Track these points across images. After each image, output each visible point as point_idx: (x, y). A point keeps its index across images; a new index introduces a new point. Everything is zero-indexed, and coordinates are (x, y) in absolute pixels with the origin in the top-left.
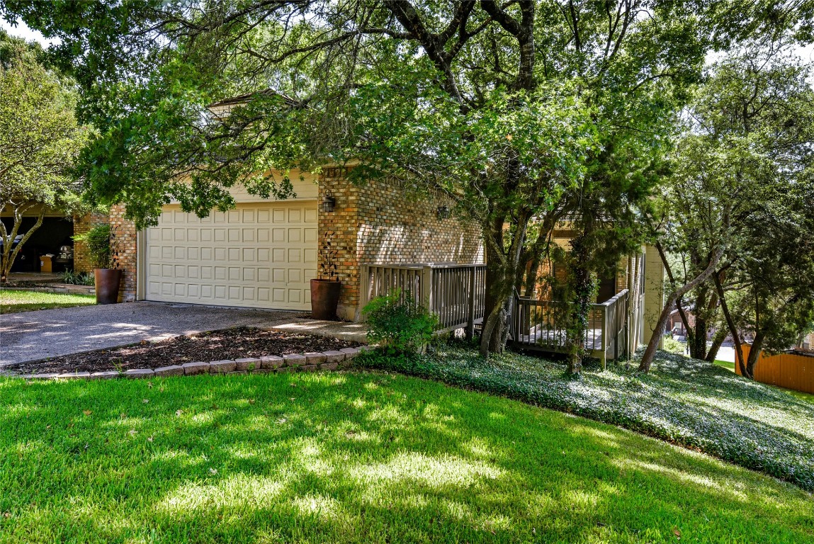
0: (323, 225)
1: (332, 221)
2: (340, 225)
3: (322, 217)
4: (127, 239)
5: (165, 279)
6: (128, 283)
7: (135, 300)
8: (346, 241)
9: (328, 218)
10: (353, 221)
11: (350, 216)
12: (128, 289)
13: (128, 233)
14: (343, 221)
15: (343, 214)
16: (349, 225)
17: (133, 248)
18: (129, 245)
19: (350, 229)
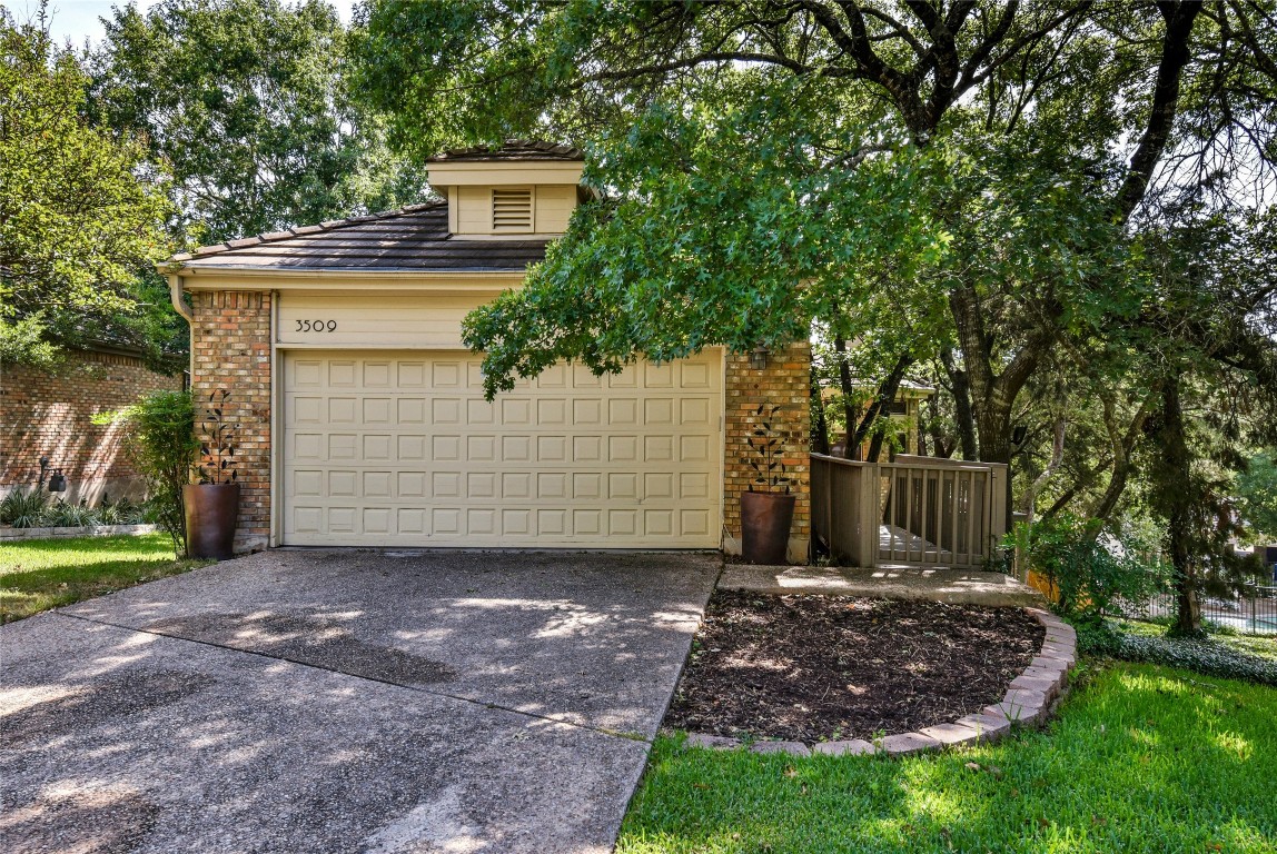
0: (737, 393)
1: (756, 386)
2: (774, 394)
3: (736, 379)
4: (243, 420)
5: (336, 501)
6: (246, 511)
7: (269, 546)
8: (786, 422)
9: (749, 380)
10: (802, 386)
11: (795, 378)
12: (249, 524)
13: (248, 406)
14: (781, 386)
15: (779, 373)
16: (793, 393)
17: (261, 439)
18: (249, 432)
19: (794, 401)
